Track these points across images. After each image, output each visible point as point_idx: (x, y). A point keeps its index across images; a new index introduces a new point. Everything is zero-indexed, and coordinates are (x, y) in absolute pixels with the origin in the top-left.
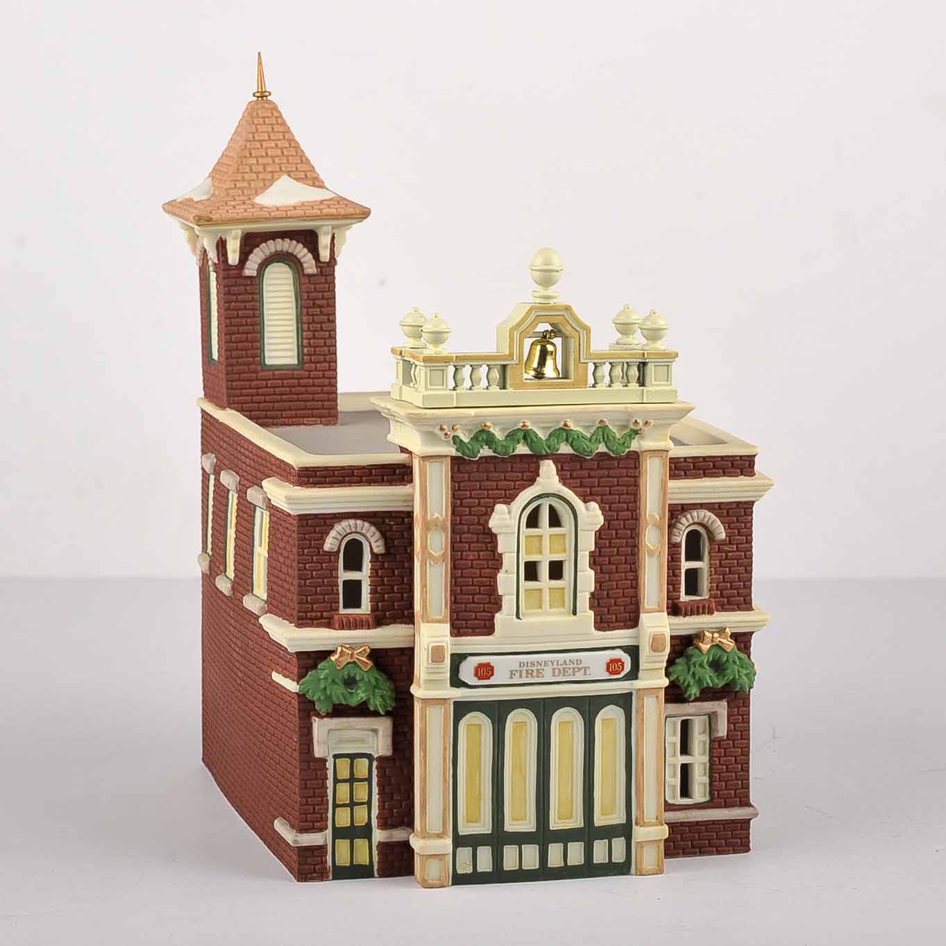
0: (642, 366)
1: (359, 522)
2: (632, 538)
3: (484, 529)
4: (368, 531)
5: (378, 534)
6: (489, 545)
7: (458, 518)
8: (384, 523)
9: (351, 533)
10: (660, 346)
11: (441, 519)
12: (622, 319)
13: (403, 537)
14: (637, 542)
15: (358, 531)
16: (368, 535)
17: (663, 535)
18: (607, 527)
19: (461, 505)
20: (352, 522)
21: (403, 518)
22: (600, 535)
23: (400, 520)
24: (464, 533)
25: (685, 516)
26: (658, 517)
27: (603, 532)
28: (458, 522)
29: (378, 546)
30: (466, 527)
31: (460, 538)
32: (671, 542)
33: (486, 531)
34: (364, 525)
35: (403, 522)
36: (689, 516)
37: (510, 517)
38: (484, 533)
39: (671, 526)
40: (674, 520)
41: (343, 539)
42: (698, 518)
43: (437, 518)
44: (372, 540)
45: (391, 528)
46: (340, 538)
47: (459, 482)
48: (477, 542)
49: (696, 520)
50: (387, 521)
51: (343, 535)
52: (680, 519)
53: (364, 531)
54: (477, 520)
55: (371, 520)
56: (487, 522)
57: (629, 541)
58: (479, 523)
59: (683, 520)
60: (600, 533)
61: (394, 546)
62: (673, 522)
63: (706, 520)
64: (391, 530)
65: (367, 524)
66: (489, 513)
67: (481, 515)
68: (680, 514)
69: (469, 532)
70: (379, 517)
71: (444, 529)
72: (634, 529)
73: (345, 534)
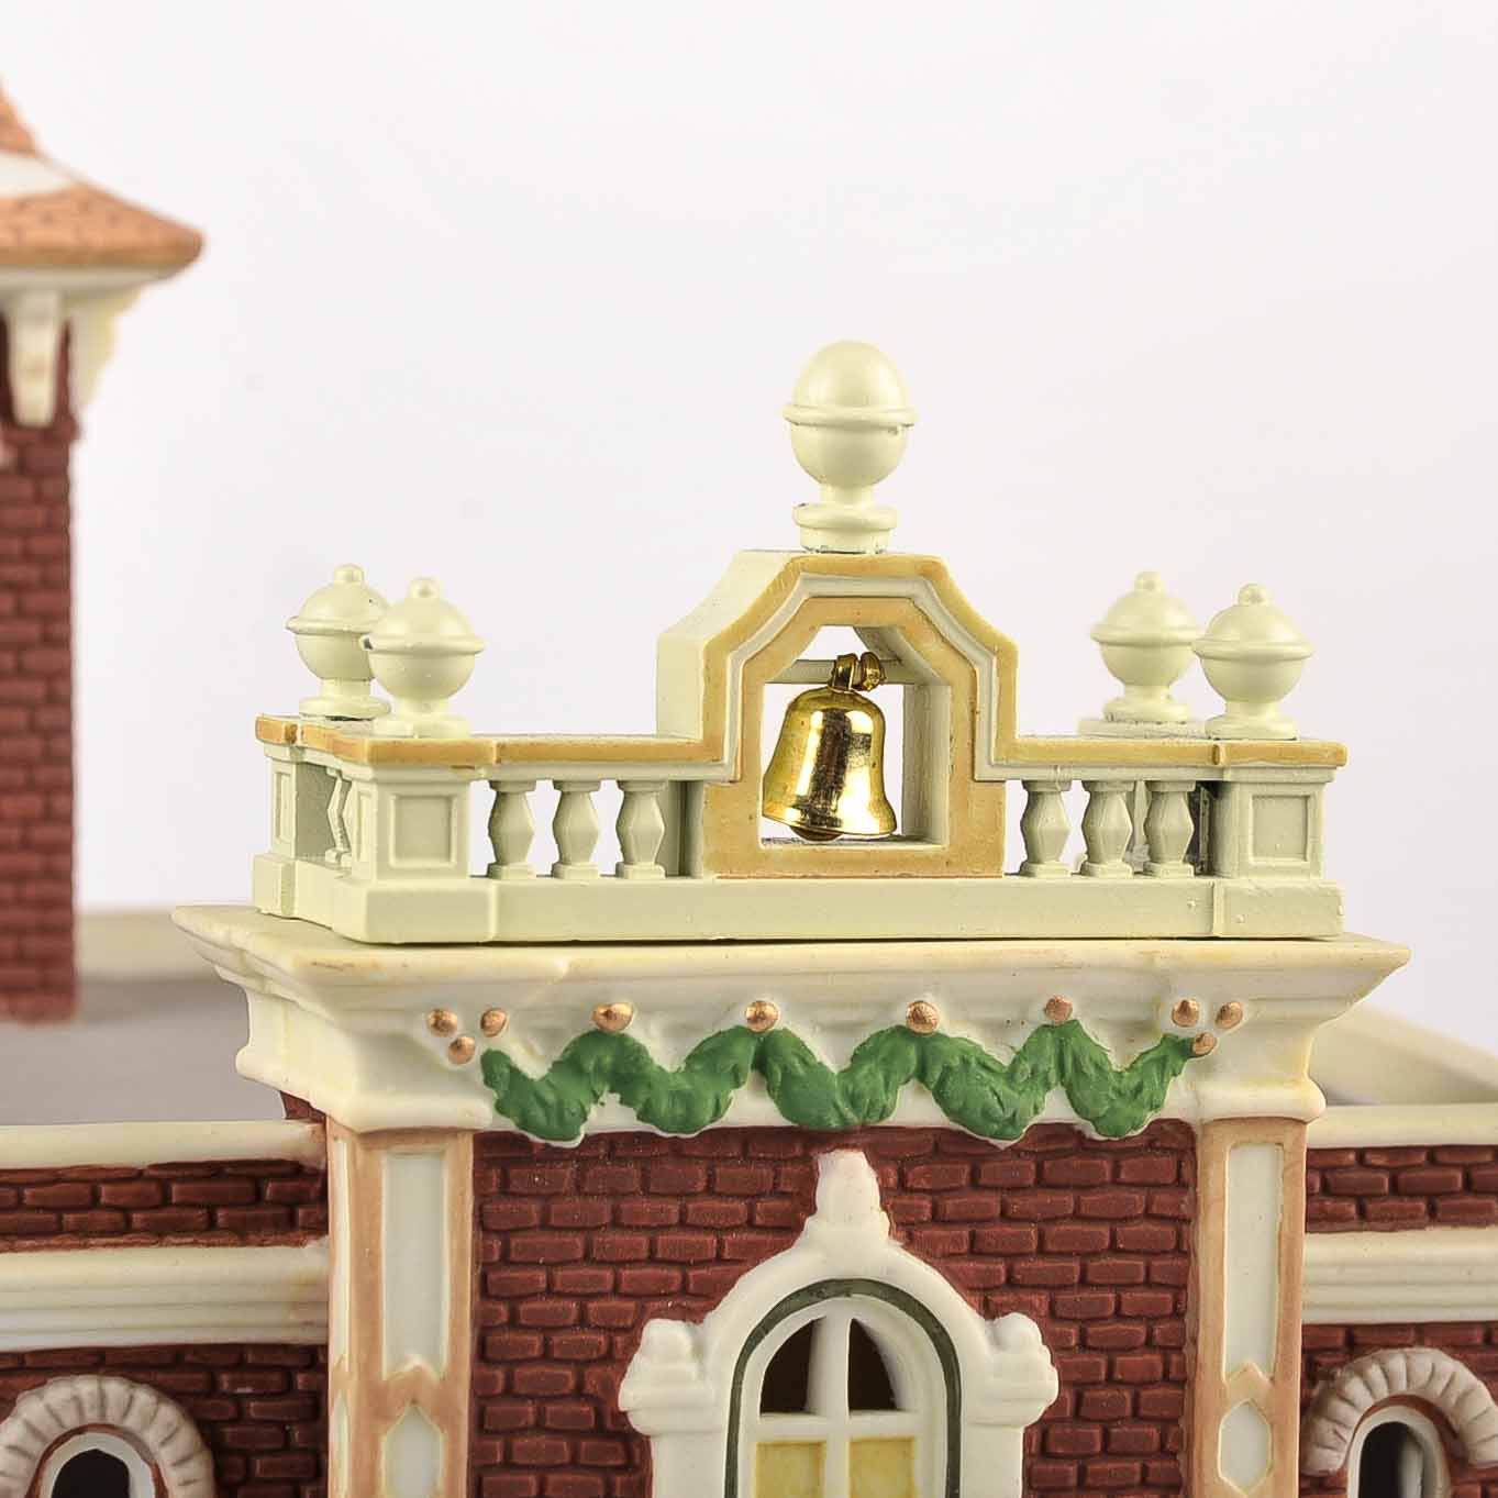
0: (1209, 795)
1: (115, 1388)
2: (1164, 1452)
3: (599, 1416)
4: (149, 1420)
5: (187, 1437)
6: (619, 1479)
7: (500, 1374)
8: (213, 1389)
9: (80, 1431)
10: (1279, 721)
11: (433, 1376)
12: (1130, 628)
13: (287, 1446)
14: (1182, 1469)
15: (110, 1420)
16: (151, 1437)
17: (1280, 1444)
18: (1068, 1412)
19: (513, 1322)
20: (86, 1386)
21: (288, 1373)
22: (1042, 1442)
23: (276, 1377)
24: (523, 1430)
25: (1361, 1373)
26: (1262, 1376)
27: (1054, 1431)
28: (499, 1388)
29: (186, 1483)
30: (530, 1408)
31: (507, 1453)
32: (1310, 1473)
33: (609, 1424)
34: (132, 1398)
35: (288, 1388)
36: (1375, 1372)
37: (702, 1373)
38: (599, 1431)
39: (1312, 1409)
40: (1321, 1385)
41: (48, 1453)
42: (1409, 1380)
43: (418, 1372)
44: (165, 1456)
45: (240, 1411)
46: (37, 1448)
47: (505, 1234)
48: (574, 1463)
49: (1402, 1387)
50: (225, 1380)
51: (52, 1438)
52: (1344, 1381)
53: (131, 1422)
54: (572, 1383)
55: (160, 1377)
56: (611, 1390)
57: (1154, 1465)
58: (579, 1392)
59: (1355, 1388)
60: (1045, 1434)
61: (248, 1479)
62: (1315, 1392)
63: (1439, 1388)
64: (239, 1418)
65: (144, 1397)
66: (618, 1355)
67: (588, 1362)
68: (1341, 1365)
69: (539, 1427)
70: (194, 1367)
71: (444, 1416)
72: (1174, 1421)
73: (57, 1432)
